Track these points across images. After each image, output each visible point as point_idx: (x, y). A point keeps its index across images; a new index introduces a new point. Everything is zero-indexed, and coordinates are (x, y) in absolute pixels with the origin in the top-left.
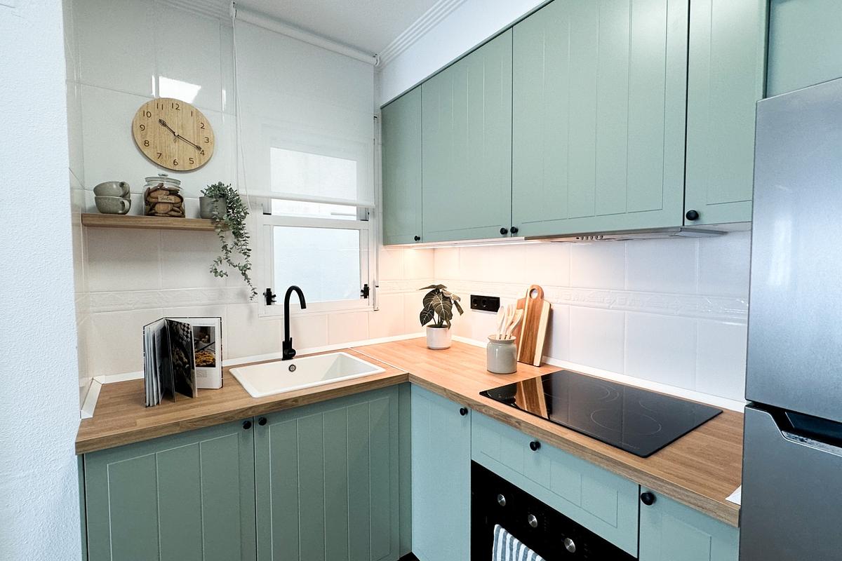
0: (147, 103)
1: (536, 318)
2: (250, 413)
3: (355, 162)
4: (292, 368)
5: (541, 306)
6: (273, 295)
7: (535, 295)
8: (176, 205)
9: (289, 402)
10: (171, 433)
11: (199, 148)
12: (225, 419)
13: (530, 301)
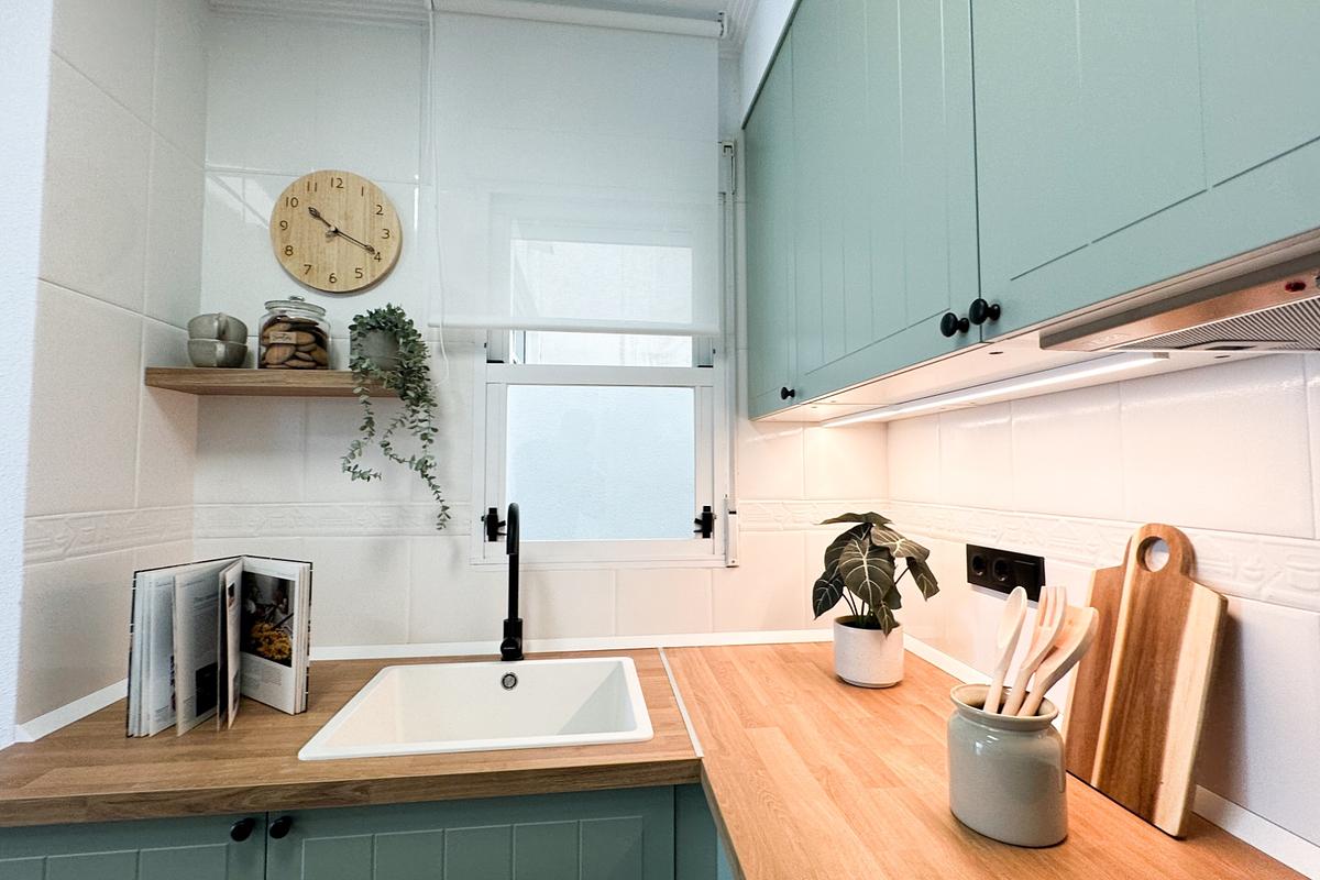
0: (293, 185)
1: (1160, 645)
2: (246, 802)
3: (689, 249)
4: (509, 681)
5: (1183, 603)
6: (500, 521)
7: (1159, 560)
8: (302, 348)
9: (346, 792)
10: (67, 820)
11: (371, 250)
12: (189, 808)
13: (1138, 577)
